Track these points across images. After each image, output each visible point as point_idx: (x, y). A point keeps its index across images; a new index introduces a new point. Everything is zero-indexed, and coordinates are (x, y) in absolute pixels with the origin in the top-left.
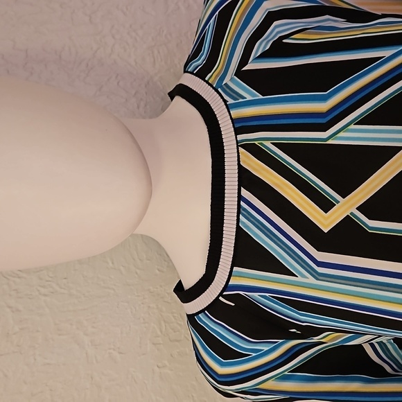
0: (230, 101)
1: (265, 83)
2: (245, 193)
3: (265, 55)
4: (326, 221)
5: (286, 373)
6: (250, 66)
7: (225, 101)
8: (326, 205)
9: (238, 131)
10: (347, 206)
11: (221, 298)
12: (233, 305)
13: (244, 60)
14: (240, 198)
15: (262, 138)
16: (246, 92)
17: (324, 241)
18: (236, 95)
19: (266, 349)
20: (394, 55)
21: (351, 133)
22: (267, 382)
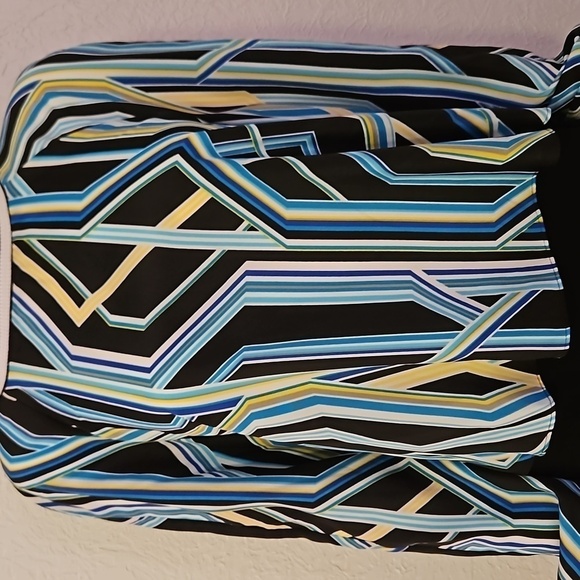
0: (11, 198)
1: (41, 181)
2: (18, 290)
3: (43, 153)
4: (79, 316)
5: (76, 470)
6: (29, 165)
7: (7, 197)
8: (79, 300)
10: (95, 301)
11: (5, 394)
12: (15, 400)
13: (24, 159)
14: (12, 294)
15: (32, 235)
16: (24, 189)
17: (77, 335)
18: (15, 192)
19: (51, 444)
20: (133, 159)
21: (99, 232)
22: (57, 478)
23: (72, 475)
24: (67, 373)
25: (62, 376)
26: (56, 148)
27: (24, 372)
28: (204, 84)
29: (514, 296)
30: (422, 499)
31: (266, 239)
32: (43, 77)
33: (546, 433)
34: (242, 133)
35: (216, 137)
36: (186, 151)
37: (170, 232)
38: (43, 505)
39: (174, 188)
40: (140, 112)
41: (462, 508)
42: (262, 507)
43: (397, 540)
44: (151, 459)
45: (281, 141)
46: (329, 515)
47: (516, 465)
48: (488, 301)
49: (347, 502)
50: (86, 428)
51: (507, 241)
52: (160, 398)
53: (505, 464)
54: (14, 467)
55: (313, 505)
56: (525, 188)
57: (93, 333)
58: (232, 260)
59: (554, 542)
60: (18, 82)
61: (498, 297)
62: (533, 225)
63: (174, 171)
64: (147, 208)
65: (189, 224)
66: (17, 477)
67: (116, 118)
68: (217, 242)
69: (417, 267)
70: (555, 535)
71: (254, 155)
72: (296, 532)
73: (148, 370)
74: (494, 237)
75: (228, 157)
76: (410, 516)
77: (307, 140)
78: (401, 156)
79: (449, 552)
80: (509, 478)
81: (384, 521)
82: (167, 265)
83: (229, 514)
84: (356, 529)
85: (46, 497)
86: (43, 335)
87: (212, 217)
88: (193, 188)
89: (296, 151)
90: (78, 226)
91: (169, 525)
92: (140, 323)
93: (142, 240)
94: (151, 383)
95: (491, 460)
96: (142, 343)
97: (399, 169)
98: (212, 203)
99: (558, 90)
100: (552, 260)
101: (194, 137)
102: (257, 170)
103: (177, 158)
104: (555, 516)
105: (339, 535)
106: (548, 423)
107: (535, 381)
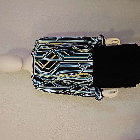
1: (38, 53)
2: (36, 65)
3: (39, 50)
4: (42, 68)
8: (42, 66)
9: (35, 59)
10: (44, 66)
11: (34, 77)
13: (37, 51)
14: (35, 66)
15: (38, 59)
16: (37, 55)
17: (42, 70)
18: (36, 55)
19: (39, 82)
20: (48, 51)
21: (45, 59)
22: (40, 86)
23: (41, 86)
24: (41, 74)
25: (41, 75)
26: (40, 50)
27: (36, 74)
28: (57, 42)
29: (88, 66)
30: (81, 89)
31: (62, 60)
32: (39, 42)
33: (92, 81)
34: (59, 49)
35: (57, 49)
36: (54, 51)
37: (52, 59)
38: (38, 90)
39: (53, 55)
40: (50, 46)
41: (85, 90)
42: (63, 90)
43: (78, 94)
44: (50, 84)
45: (63, 50)
46: (70, 91)
47: (90, 85)
48: (85, 67)
49: (72, 90)
50: (43, 81)
51: (88, 60)
52: (51, 76)
53: (89, 85)
54: (35, 85)
55: (68, 90)
56: (91, 54)
57: (44, 70)
58: (58, 62)
59: (95, 94)
60: (35, 43)
61: (86, 66)
62: (91, 58)
63: (52, 53)
64: (50, 57)
65: (54, 58)
66: (35, 86)
67: (46, 46)
68: (57, 60)
69: (78, 63)
70: (95, 93)
71: (61, 51)
72: (67, 94)
73: (49, 74)
74: (87, 60)
75: (58, 51)
76: (79, 91)
77: (67, 50)
78: (76, 51)
79: (84, 96)
80: (90, 87)
81: (76, 92)
82: (52, 63)
83: (59, 91)
84: (73, 93)
85: (38, 89)
86: (39, 70)
87: (57, 58)
88: (54, 55)
89: (65, 51)
90: (42, 58)
91: (52, 93)
92: (49, 69)
93: (49, 60)
94: (50, 75)
95: (88, 84)
96: (49, 71)
97: (76, 53)
98: (56, 56)
99: (97, 42)
100: (93, 62)
101: (54, 49)
102: (61, 53)
103: (53, 52)
104: (95, 91)
105: (72, 94)
106: (92, 80)
107: (91, 75)
